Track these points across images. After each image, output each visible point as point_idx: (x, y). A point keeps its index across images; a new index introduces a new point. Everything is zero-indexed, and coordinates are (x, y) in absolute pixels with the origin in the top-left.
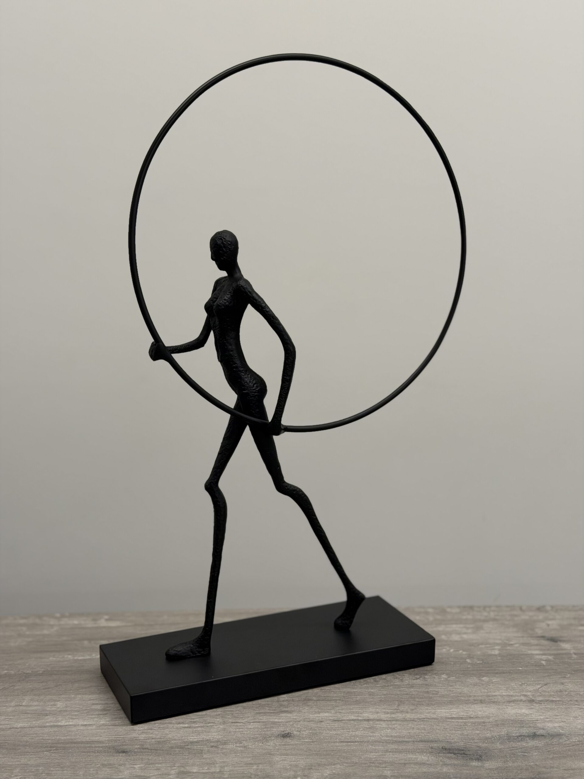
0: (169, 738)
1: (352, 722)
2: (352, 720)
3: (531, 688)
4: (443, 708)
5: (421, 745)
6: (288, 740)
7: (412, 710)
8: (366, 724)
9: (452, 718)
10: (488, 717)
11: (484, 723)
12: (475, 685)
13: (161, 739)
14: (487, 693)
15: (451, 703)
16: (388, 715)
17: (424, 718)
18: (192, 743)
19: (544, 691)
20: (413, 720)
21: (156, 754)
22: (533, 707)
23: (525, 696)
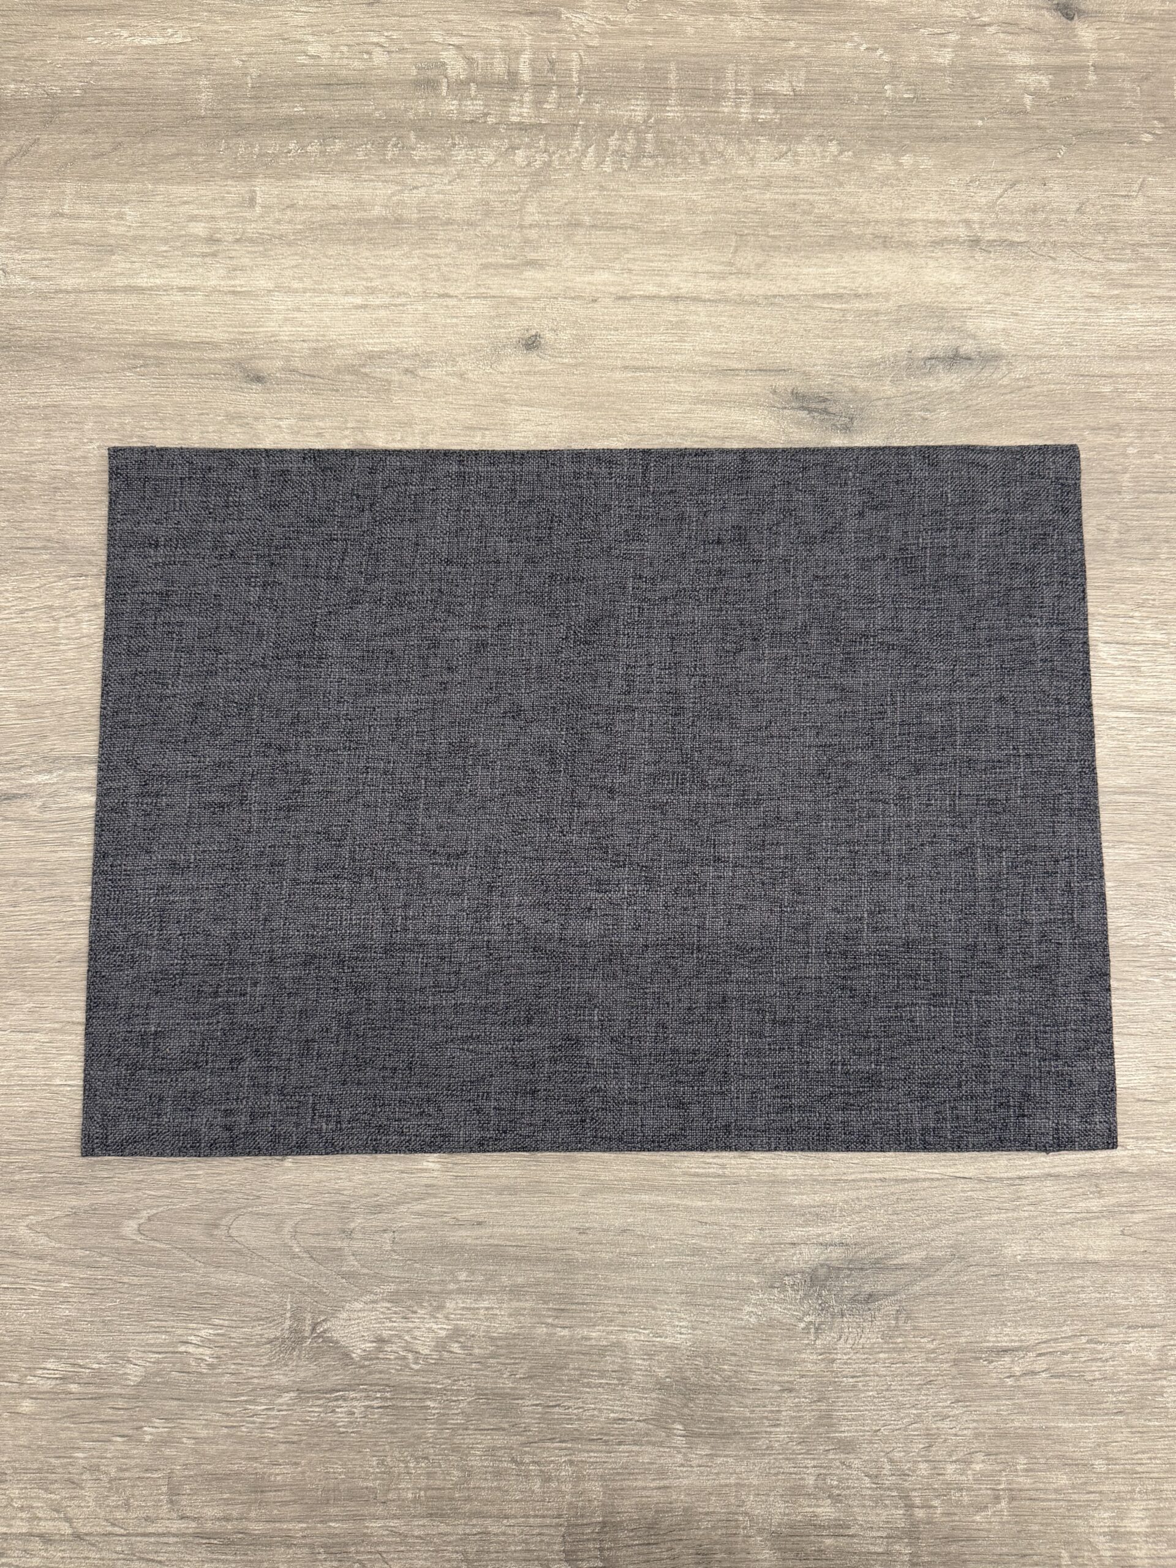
0: (332, 340)
1: (649, 303)
2: (648, 297)
3: (982, 198)
4: (815, 261)
5: (759, 384)
6: (533, 357)
7: (759, 266)
8: (671, 313)
9: (825, 296)
10: (887, 296)
11: (877, 313)
12: (884, 181)
13: (318, 341)
14: (902, 210)
15: (831, 243)
16: (713, 283)
17: (775, 296)
18: (371, 356)
19: (1005, 209)
20: (755, 302)
21: (312, 389)
22: (972, 262)
23: (967, 223)
